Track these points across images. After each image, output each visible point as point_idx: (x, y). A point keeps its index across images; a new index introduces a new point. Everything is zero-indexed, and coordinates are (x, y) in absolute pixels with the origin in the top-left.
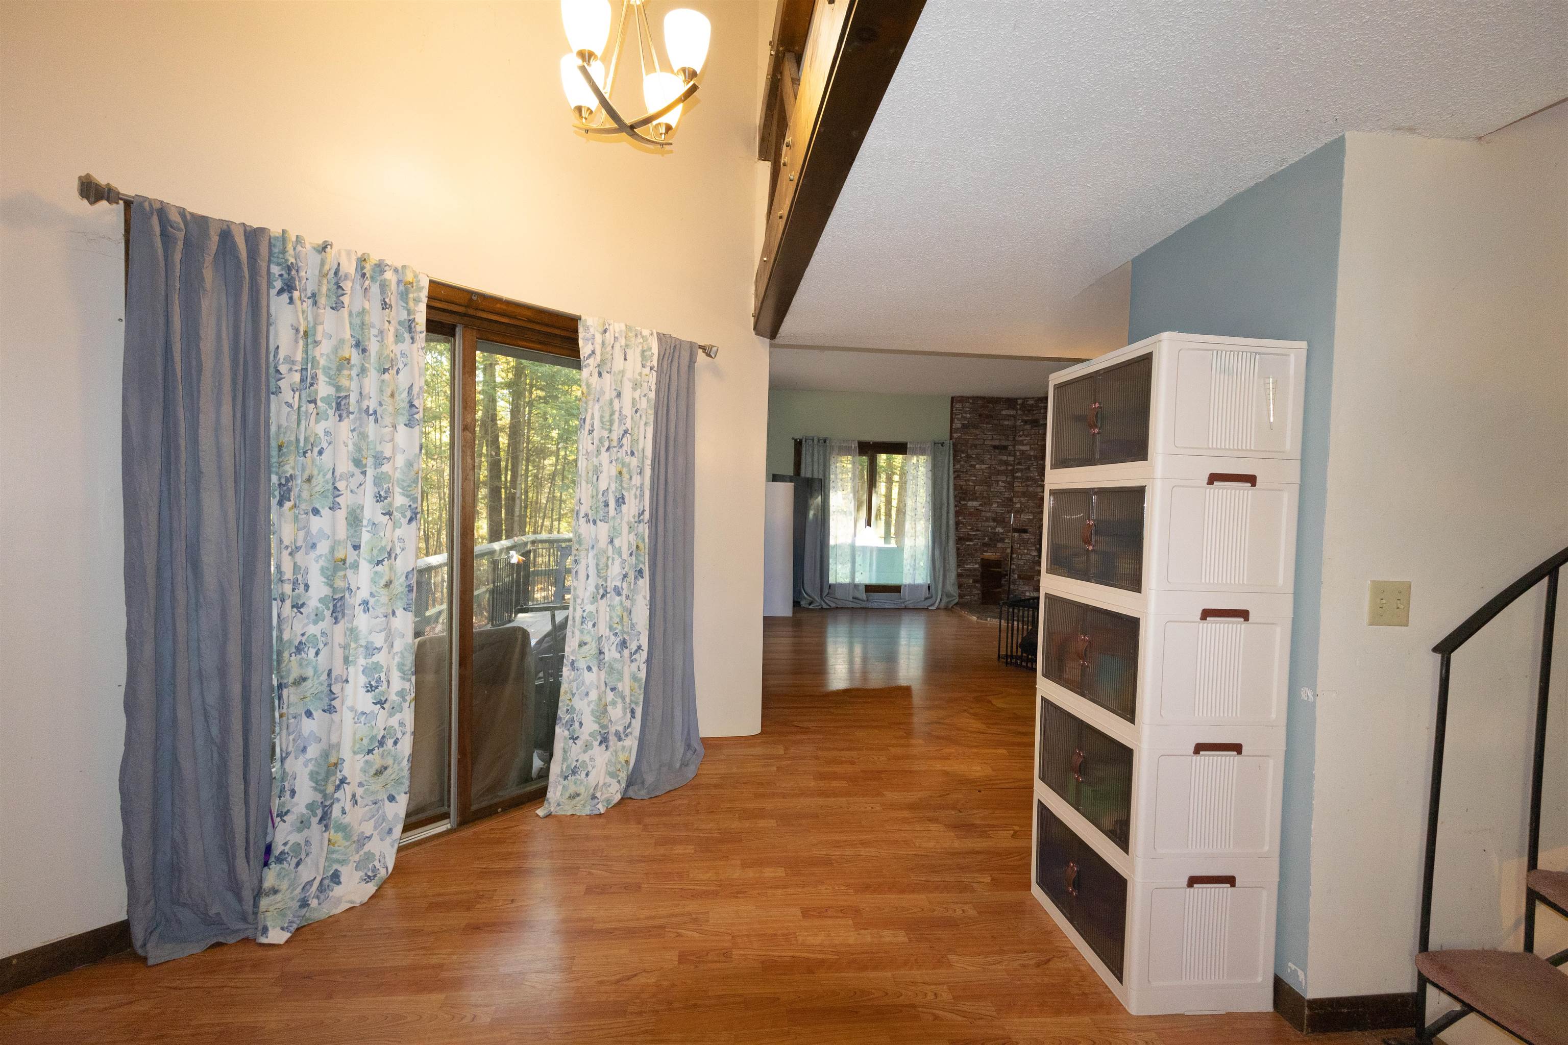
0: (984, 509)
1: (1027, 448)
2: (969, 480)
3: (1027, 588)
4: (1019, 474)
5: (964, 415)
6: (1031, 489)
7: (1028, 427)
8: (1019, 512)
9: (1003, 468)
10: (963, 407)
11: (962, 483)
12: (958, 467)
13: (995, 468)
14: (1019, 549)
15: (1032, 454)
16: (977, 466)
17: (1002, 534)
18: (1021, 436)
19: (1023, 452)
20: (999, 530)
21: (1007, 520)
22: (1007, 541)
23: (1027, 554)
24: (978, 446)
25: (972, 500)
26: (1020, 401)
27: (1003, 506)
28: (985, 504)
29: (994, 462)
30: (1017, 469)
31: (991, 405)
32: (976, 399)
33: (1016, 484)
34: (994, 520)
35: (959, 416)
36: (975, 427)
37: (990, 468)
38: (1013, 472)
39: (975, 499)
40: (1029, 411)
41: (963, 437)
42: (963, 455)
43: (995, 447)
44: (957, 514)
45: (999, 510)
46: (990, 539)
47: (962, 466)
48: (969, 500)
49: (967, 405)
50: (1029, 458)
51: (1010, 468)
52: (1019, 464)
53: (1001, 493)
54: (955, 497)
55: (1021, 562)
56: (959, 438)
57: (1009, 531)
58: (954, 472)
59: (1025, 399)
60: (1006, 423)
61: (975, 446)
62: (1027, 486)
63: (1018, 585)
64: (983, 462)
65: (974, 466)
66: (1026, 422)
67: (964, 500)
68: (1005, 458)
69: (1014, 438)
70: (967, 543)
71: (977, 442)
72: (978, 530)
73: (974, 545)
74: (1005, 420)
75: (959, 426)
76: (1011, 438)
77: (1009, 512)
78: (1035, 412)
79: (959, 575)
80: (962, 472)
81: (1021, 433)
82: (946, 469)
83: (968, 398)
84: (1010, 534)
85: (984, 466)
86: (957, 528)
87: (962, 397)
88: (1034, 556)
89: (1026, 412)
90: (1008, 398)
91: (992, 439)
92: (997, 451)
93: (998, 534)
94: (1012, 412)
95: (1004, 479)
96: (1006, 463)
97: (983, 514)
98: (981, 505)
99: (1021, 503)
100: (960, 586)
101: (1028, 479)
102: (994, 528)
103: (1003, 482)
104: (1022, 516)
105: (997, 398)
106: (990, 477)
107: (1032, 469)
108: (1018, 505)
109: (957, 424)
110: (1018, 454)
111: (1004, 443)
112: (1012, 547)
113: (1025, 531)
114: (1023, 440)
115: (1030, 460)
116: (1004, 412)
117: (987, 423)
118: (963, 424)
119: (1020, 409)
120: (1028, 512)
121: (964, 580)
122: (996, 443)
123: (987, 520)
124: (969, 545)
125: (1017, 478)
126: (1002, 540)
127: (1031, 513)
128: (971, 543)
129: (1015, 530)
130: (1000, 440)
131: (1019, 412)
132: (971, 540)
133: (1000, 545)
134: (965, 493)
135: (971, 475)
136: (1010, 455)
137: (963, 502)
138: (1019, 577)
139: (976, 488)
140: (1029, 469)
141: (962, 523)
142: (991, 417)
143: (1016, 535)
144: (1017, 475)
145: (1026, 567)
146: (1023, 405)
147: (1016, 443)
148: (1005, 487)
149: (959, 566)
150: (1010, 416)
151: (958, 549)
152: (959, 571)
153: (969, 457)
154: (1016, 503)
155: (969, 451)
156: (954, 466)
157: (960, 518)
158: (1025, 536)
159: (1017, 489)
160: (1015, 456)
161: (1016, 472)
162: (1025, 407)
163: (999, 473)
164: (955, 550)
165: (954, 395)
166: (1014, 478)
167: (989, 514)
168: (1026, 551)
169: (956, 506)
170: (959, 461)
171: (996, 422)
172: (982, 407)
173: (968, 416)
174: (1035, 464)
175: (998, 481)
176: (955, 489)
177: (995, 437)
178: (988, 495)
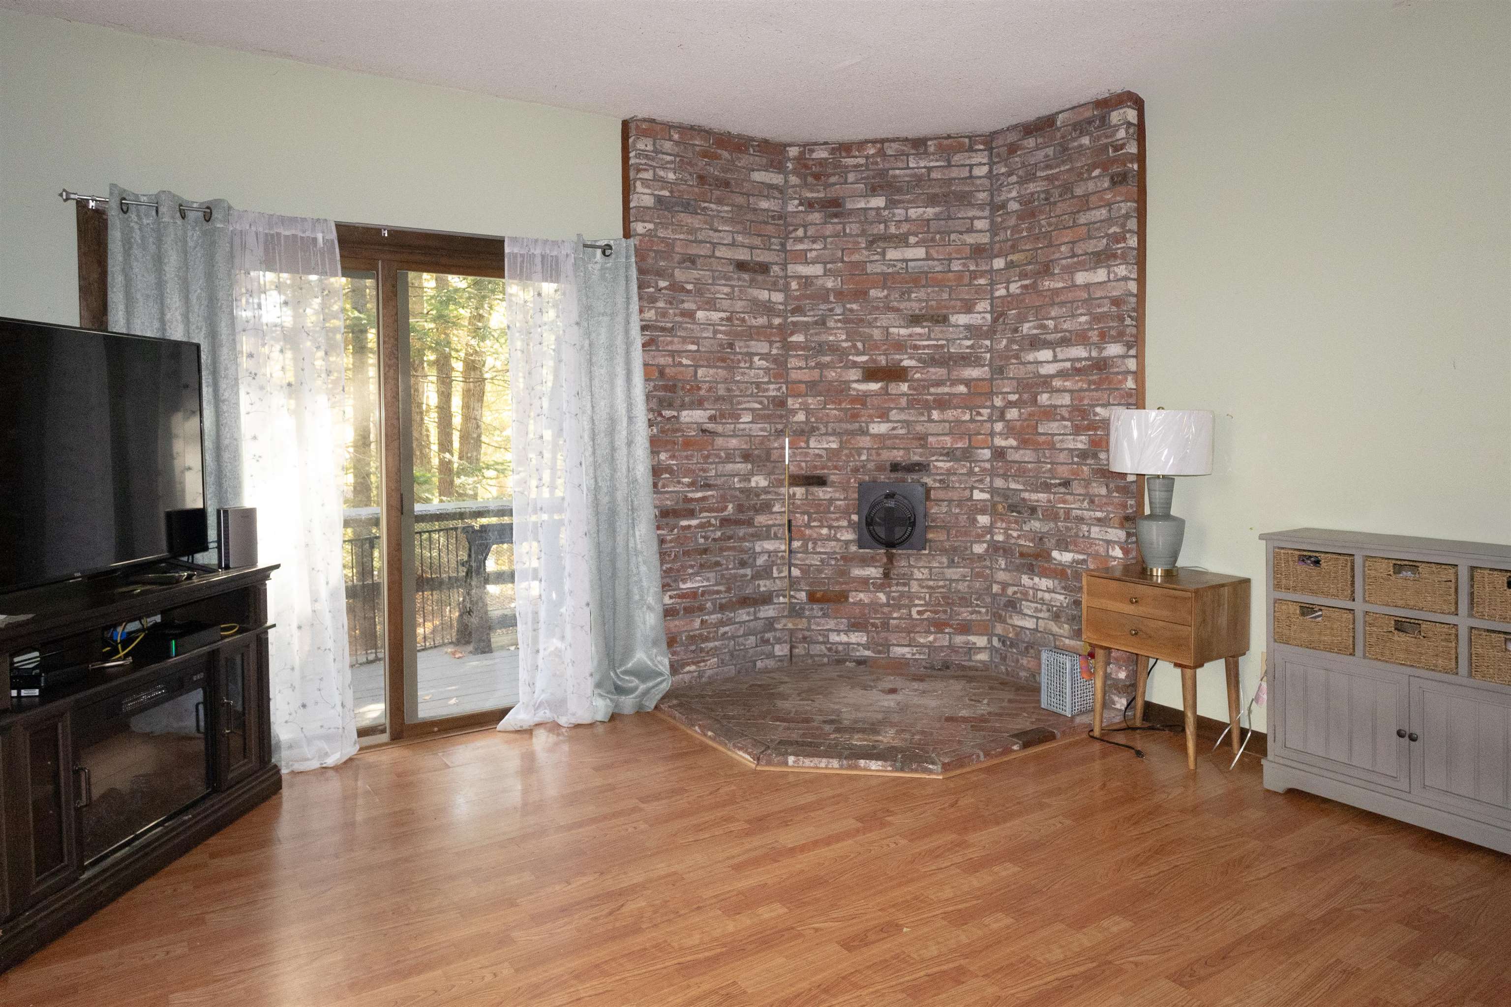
0: (720, 429)
1: (818, 270)
2: (679, 352)
3: (831, 624)
4: (798, 338)
5: (661, 173)
6: (831, 375)
7: (816, 217)
8: (804, 433)
9: (762, 321)
10: (656, 151)
11: (662, 361)
12: (650, 314)
13: (743, 320)
14: (808, 526)
15: (830, 284)
16: (700, 315)
17: (765, 490)
18: (800, 240)
19: (806, 281)
20: (759, 481)
21: (775, 455)
22: (776, 508)
23: (829, 538)
24: (699, 262)
25: (692, 406)
26: (793, 152)
27: (767, 418)
28: (723, 416)
29: (739, 305)
30: (794, 324)
31: (725, 154)
32: (689, 130)
33: (793, 362)
34: (746, 457)
35: (648, 175)
36: (689, 207)
37: (729, 319)
38: (784, 331)
39: (699, 404)
40: (817, 177)
41: (661, 233)
42: (662, 284)
43: (741, 266)
44: (656, 444)
45: (757, 429)
46: (740, 508)
47: (664, 315)
48: (683, 407)
49: (668, 145)
50: (823, 295)
51: (777, 321)
52: (798, 310)
53: (758, 385)
54: (648, 397)
55: (815, 561)
56: (650, 234)
57: (780, 483)
58: (644, 328)
59: (807, 147)
60: (764, 204)
61: (691, 261)
62: (821, 366)
63: (809, 618)
64: (711, 305)
65: (691, 314)
66: (810, 205)
67: (670, 406)
68: (764, 295)
69: (783, 245)
70: (684, 523)
71: (694, 250)
72: (708, 486)
73: (701, 526)
74: (761, 195)
75: (649, 201)
76: (776, 243)
77: (780, 433)
78: (833, 179)
79: (669, 613)
80: (663, 329)
81: (800, 233)
82: (620, 319)
83: (669, 126)
84: (783, 490)
85: (716, 316)
86: (655, 485)
87: (653, 121)
88: (847, 543)
89: (810, 179)
90: (766, 141)
91: (733, 244)
92: (746, 276)
93: (757, 492)
94: (776, 179)
95: (766, 351)
96: (768, 308)
97: (719, 441)
98: (712, 418)
99: (808, 411)
100: (671, 642)
101: (821, 348)
102: (746, 478)
103: (764, 356)
104: (812, 444)
105: (739, 136)
106: (731, 346)
107: (831, 324)
108: (801, 417)
109: (643, 197)
110: (794, 285)
111: (762, 257)
112: (789, 521)
113: (821, 481)
114: (806, 251)
115: (826, 301)
116: (758, 176)
117: (720, 202)
118: (659, 200)
119: (795, 172)
120: (826, 434)
121: (676, 624)
122: (743, 255)
123: (729, 458)
124: (689, 526)
125: (797, 346)
126: (766, 507)
127: (834, 433)
128: (694, 522)
129: (798, 480)
130: (752, 248)
131: (794, 180)
132: (691, 514)
133: (761, 519)
134: (672, 389)
135: (684, 340)
136: (774, 288)
137: (667, 413)
138: (812, 598)
139: (701, 372)
140: (824, 323)
141: (669, 469)
142: (727, 184)
143: (799, 491)
144: (794, 338)
145: (827, 572)
146: (800, 159)
147: (789, 257)
148: (767, 370)
149: (665, 587)
150: (771, 186)
151: (662, 541)
152: (667, 600)
153: (677, 288)
154: (794, 412)
155: (677, 272)
156: (641, 311)
157: (663, 456)
158: (821, 493)
159: (794, 375)
160: (786, 289)
161: (792, 334)
162: (806, 167)
163: (752, 334)
164: (655, 547)
165: (627, 117)
166: (787, 347)
167: (734, 443)
168: (825, 531)
169: (651, 423)
170: (653, 300)
171: (740, 200)
172: (705, 154)
173: (671, 176)
174: (838, 311)
175: (751, 355)
176: (647, 379)
177: (740, 238)
178: (729, 390)
